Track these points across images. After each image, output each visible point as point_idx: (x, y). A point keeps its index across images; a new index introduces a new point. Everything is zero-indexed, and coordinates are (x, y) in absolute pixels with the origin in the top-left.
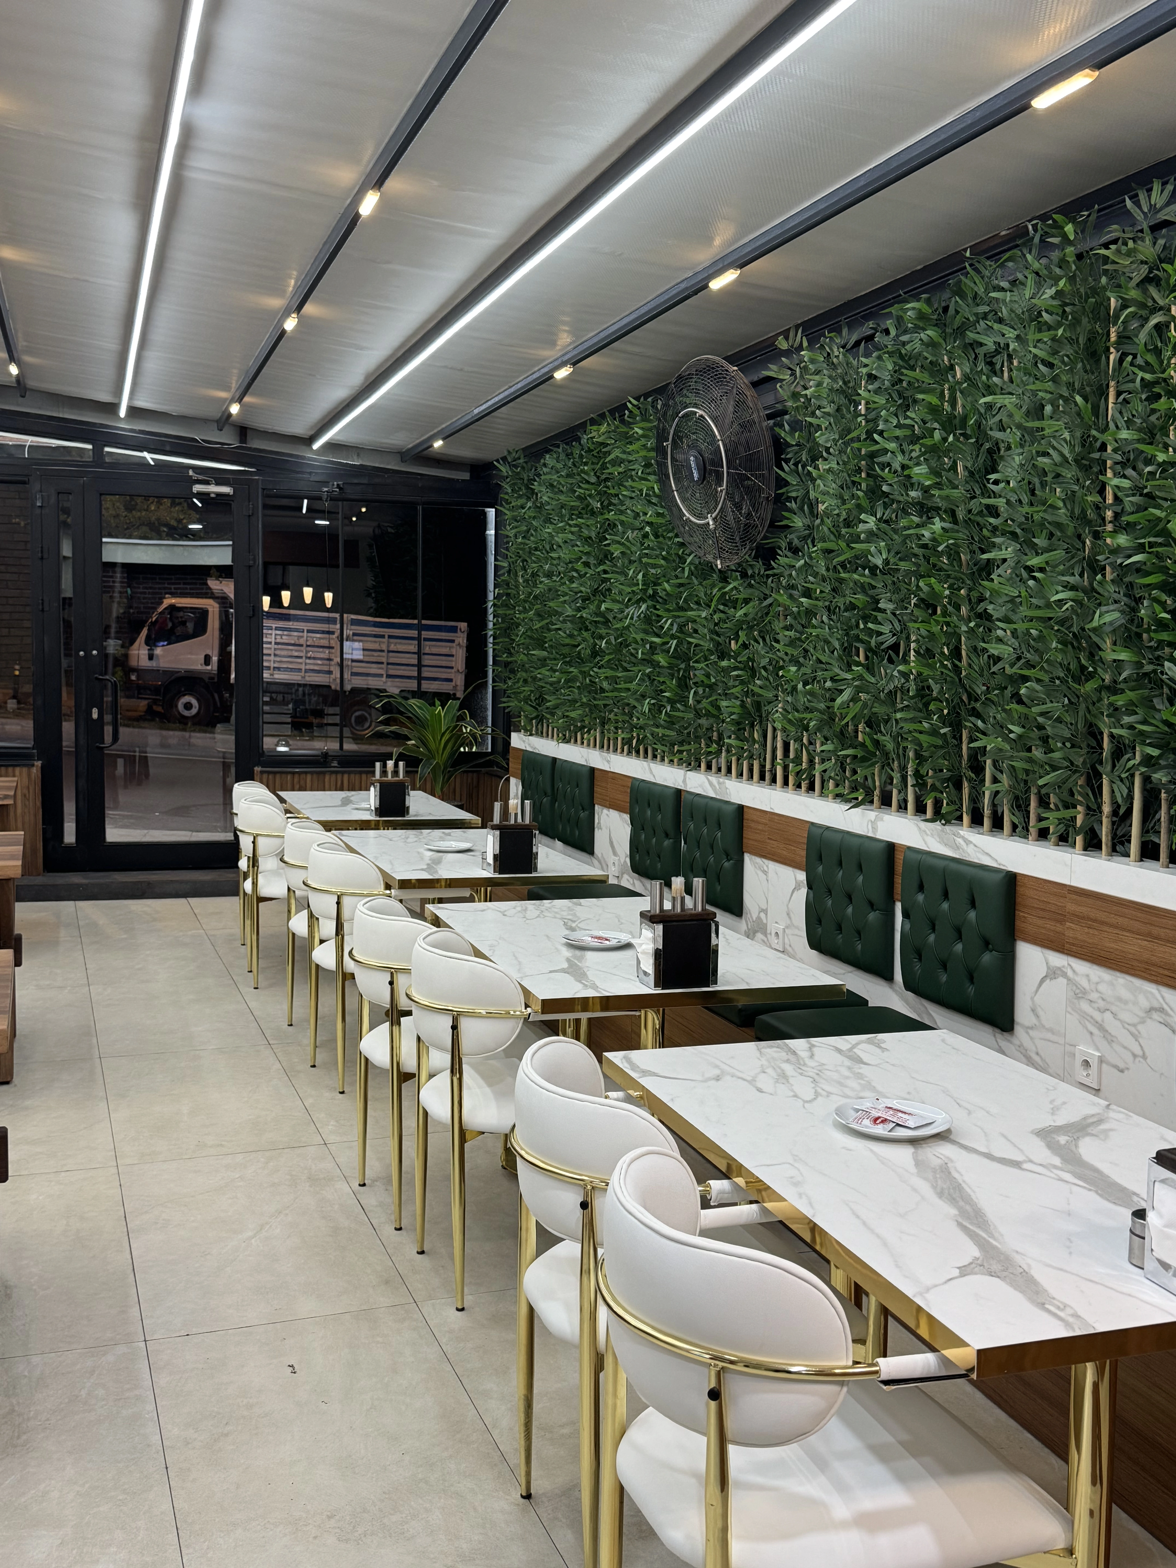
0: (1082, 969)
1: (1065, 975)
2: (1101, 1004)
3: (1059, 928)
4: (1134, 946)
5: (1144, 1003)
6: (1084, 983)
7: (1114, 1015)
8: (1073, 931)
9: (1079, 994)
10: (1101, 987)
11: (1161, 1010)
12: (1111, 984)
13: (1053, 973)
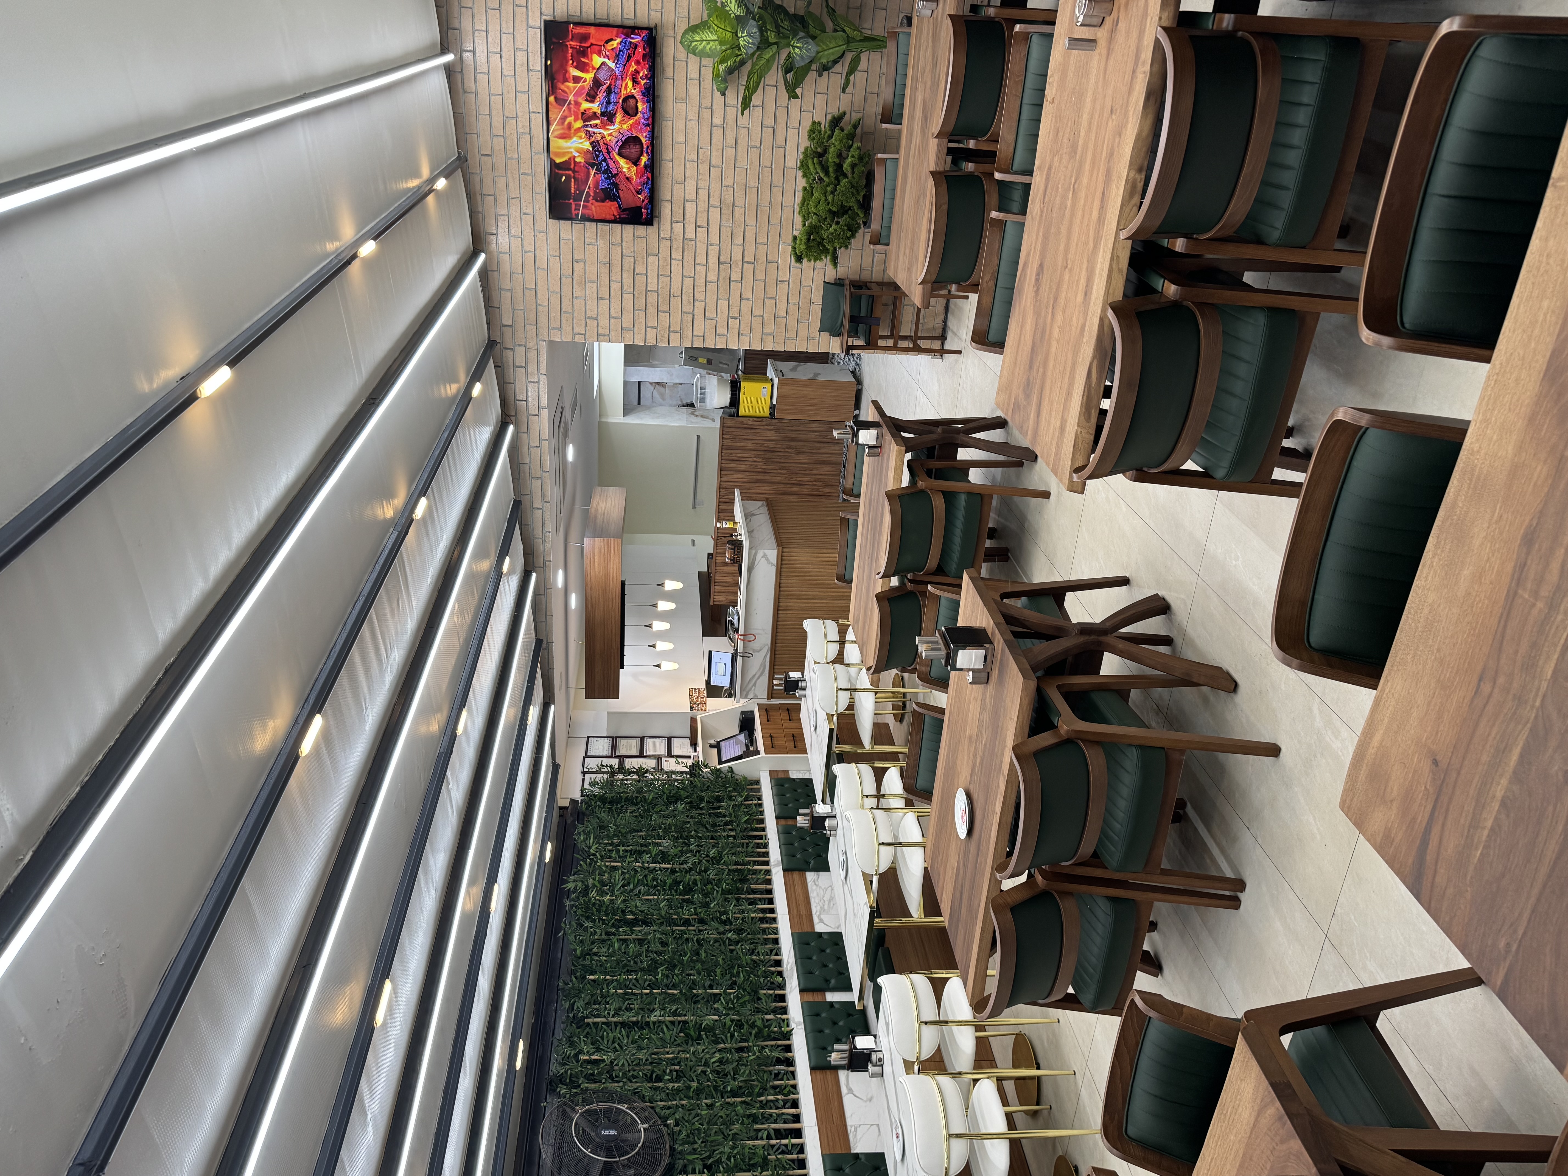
0: (815, 909)
1: (819, 915)
2: (822, 901)
3: (804, 917)
4: (799, 889)
5: (814, 887)
6: (819, 908)
7: (823, 897)
8: (803, 911)
9: (822, 910)
10: (817, 901)
11: (814, 881)
12: (814, 898)
13: (821, 921)
